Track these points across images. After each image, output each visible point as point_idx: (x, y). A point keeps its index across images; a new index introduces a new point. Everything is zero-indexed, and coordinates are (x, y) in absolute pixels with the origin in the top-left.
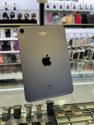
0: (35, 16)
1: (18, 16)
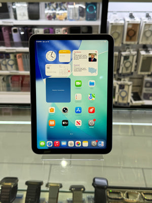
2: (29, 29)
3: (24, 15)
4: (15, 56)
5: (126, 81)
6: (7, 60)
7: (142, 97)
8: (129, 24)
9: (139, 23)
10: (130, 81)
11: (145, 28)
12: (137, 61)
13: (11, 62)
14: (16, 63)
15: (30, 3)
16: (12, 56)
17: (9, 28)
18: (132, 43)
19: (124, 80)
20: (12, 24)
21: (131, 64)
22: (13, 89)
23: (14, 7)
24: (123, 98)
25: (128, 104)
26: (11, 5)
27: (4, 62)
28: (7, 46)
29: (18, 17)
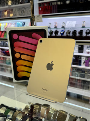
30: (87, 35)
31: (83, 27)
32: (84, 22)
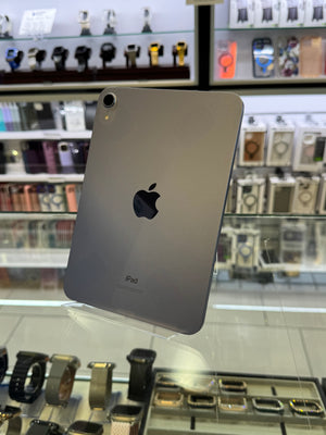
0: (186, 53)
1: (126, 55)
2: (86, 145)
3: (78, 123)
4: (64, 189)
5: (250, 229)
6: (51, 195)
7: (281, 259)
8: (247, 133)
9: (264, 130)
10: (256, 228)
11: (274, 139)
12: (266, 196)
13: (57, 199)
14: (65, 200)
15: (87, 105)
16: (58, 189)
17: (54, 143)
18: (255, 164)
19: (246, 227)
20: (58, 138)
21: (257, 200)
22: (58, 244)
23: (62, 113)
24: (246, 258)
25: (255, 268)
26: (57, 108)
27: (45, 200)
28: (52, 173)
29: (69, 126)
30: (108, 64)
31: (86, 33)
32: (85, 14)
